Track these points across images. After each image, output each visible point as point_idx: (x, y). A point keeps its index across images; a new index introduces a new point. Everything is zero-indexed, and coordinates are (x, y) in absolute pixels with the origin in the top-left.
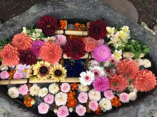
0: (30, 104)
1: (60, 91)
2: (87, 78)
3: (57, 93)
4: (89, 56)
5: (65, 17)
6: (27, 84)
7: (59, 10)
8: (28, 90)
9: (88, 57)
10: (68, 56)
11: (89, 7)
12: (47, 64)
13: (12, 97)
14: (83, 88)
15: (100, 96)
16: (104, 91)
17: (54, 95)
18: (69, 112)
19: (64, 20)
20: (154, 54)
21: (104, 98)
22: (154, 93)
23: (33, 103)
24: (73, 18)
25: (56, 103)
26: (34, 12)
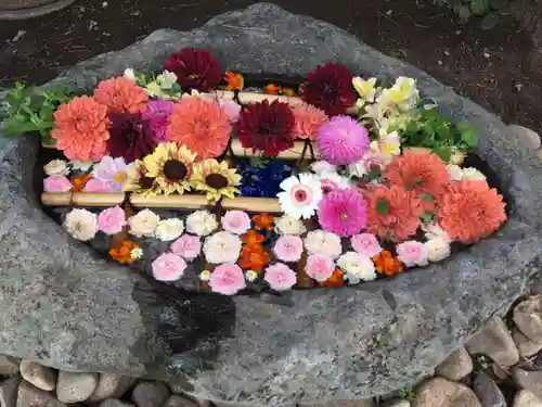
0: (129, 255)
1: (220, 228)
2: (301, 196)
3: (211, 234)
4: (305, 148)
5: (238, 66)
6: (123, 206)
7: (224, 42)
8: (123, 223)
9: (304, 151)
10: (246, 145)
11: (305, 37)
12: (186, 155)
13: (75, 236)
14: (288, 226)
15: (340, 247)
16: (351, 237)
17: (203, 239)
18: (247, 281)
19: (235, 72)
20: (491, 150)
21: (352, 253)
22: (500, 234)
23: (137, 253)
24: (259, 71)
25: (207, 257)
26: (159, 39)
